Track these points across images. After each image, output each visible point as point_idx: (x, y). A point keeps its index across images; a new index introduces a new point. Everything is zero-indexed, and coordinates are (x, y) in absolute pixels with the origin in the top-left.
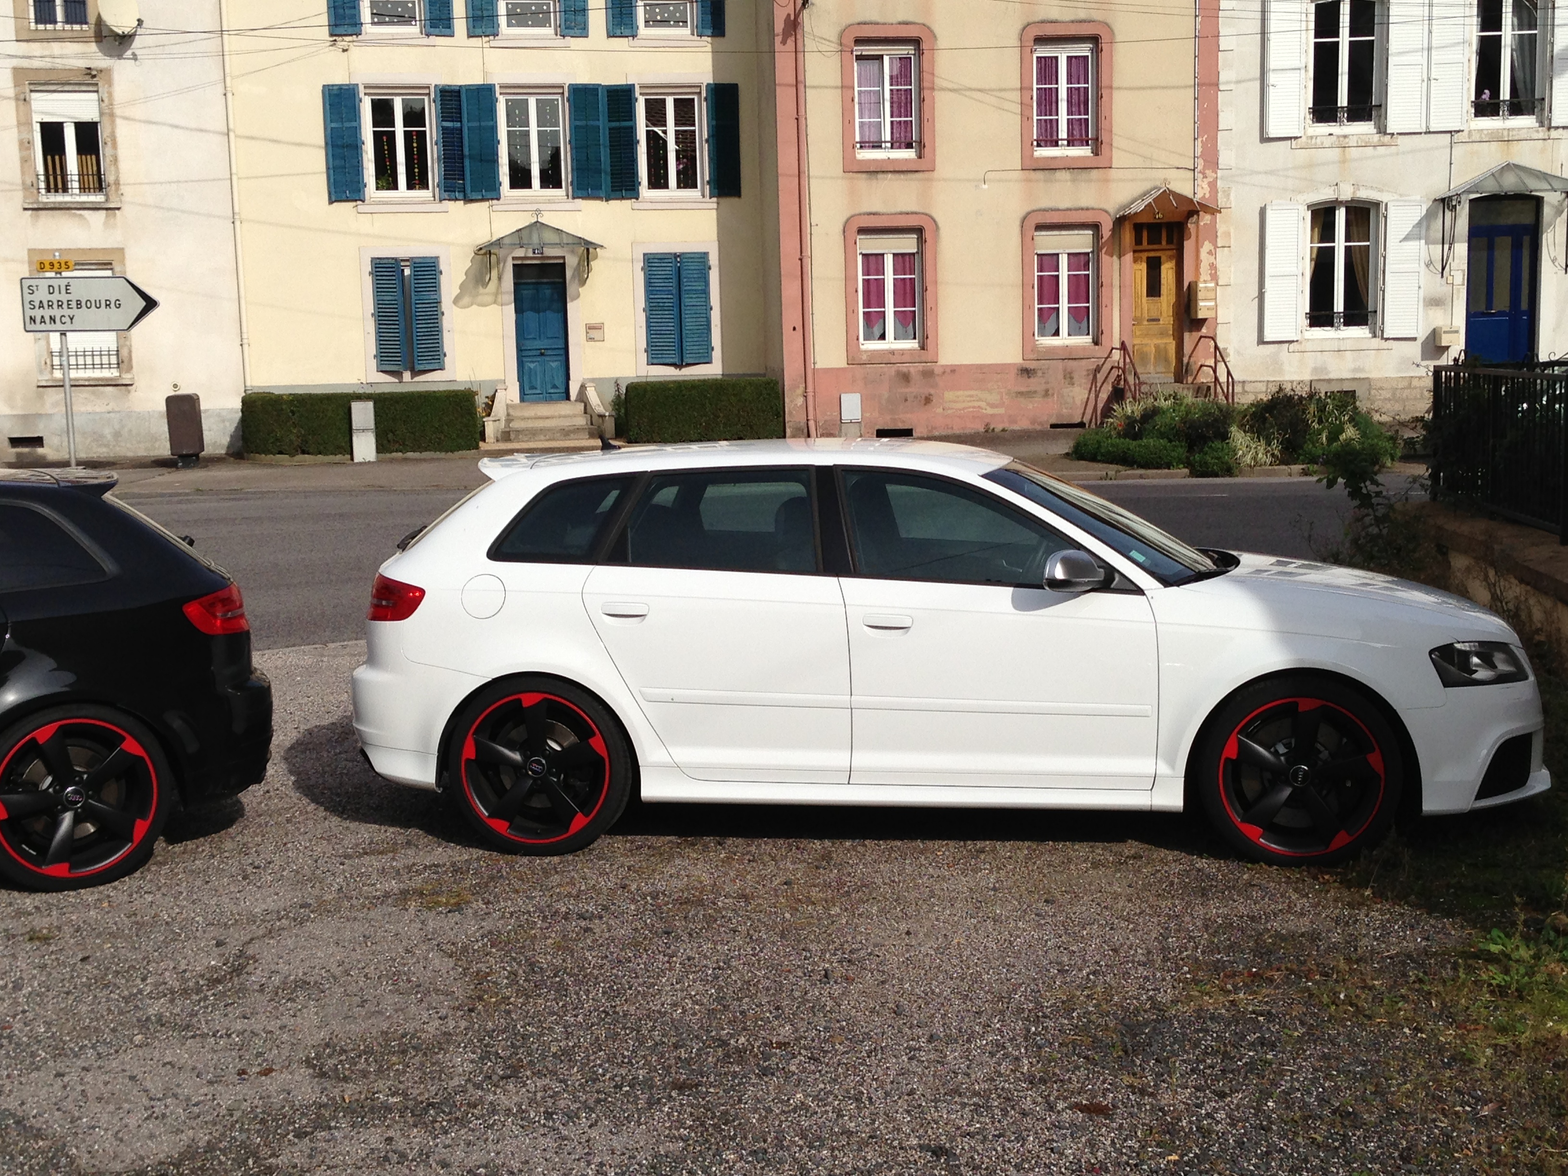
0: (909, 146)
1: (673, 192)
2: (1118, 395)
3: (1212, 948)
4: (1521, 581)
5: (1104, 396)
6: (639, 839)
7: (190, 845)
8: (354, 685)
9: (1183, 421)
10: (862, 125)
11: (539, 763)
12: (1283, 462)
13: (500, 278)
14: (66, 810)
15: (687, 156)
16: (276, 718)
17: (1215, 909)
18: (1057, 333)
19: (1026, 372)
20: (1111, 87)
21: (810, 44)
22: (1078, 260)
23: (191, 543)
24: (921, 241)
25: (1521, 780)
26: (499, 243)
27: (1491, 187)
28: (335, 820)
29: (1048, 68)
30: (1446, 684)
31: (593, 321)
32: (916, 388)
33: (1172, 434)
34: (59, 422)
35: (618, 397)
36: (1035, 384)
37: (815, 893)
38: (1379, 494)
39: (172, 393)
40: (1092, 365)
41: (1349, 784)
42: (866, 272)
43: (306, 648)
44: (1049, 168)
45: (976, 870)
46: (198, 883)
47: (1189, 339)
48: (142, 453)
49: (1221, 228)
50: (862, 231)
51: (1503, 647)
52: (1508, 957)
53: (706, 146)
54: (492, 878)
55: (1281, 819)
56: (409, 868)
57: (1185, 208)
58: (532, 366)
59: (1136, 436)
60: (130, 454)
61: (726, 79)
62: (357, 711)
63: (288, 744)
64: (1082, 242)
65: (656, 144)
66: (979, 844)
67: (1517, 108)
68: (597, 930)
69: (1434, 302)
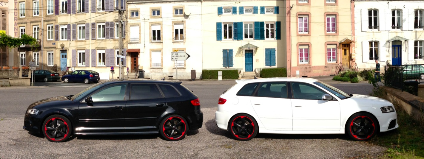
0: (307, 32)
1: (270, 39)
2: (340, 70)
3: (348, 154)
4: (397, 97)
5: (338, 70)
6: (259, 139)
7: (190, 136)
8: (215, 113)
9: (350, 74)
10: (299, 28)
11: (243, 127)
12: (365, 80)
13: (242, 52)
14: (173, 129)
15: (272, 33)
16: (204, 119)
17: (349, 148)
18: (330, 61)
19: (326, 67)
20: (338, 23)
21: (291, 15)
22: (334, 49)
23: (192, 92)
24: (309, 47)
25: (394, 126)
26: (242, 47)
27: (394, 39)
28: (212, 134)
29: (328, 19)
30: (383, 113)
31: (257, 59)
32: (308, 70)
33: (348, 76)
34: (175, 74)
35: (261, 71)
36: (327, 69)
37: (286, 148)
38: (377, 85)
39: (192, 69)
40: (336, 66)
41: (369, 128)
42: (300, 51)
43: (209, 108)
44: (329, 35)
45: (312, 144)
46: (191, 142)
47: (351, 62)
48: (187, 78)
49: (356, 45)
50: (300, 45)
51: (391, 107)
52: (391, 152)
53: (275, 32)
54: (236, 144)
55: (360, 134)
56: (223, 142)
57: (350, 42)
58: (247, 66)
59: (343, 77)
60: (185, 79)
61: (279, 21)
62: (216, 118)
63: (206, 122)
64: (334, 47)
65: (267, 31)
66: (313, 140)
67: (398, 28)
68: (251, 152)
69: (387, 56)
